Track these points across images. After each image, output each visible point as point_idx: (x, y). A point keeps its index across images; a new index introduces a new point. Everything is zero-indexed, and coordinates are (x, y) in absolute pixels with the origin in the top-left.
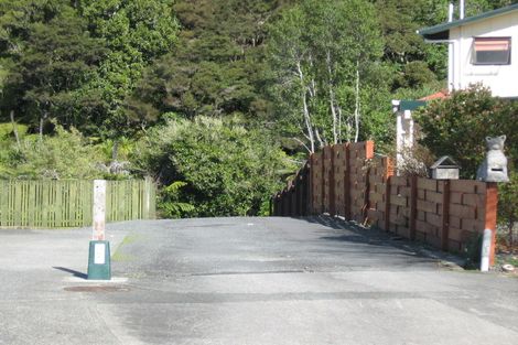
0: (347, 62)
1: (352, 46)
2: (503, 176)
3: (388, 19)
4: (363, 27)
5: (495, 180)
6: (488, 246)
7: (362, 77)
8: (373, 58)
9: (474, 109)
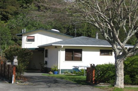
0: (4, 40)
1: (5, 37)
2: (17, 64)
3: (15, 32)
4: (7, 34)
5: (15, 65)
6: (13, 78)
7: (7, 43)
8: (9, 40)
9: (15, 50)
